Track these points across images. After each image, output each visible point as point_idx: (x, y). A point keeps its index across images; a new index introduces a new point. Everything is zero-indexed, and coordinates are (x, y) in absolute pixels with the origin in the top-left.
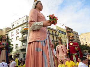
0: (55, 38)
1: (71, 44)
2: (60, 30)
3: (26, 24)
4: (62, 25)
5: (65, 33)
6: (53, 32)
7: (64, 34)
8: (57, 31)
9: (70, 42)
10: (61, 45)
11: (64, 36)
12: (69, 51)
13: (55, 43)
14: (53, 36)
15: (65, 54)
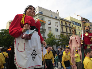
0: (68, 30)
1: (87, 35)
2: (74, 22)
3: (39, 15)
4: (77, 16)
5: (80, 24)
6: (66, 23)
7: (79, 26)
8: (70, 23)
9: (86, 32)
10: (75, 36)
11: (79, 28)
12: (84, 42)
13: (68, 35)
14: (66, 27)
15: (78, 45)
